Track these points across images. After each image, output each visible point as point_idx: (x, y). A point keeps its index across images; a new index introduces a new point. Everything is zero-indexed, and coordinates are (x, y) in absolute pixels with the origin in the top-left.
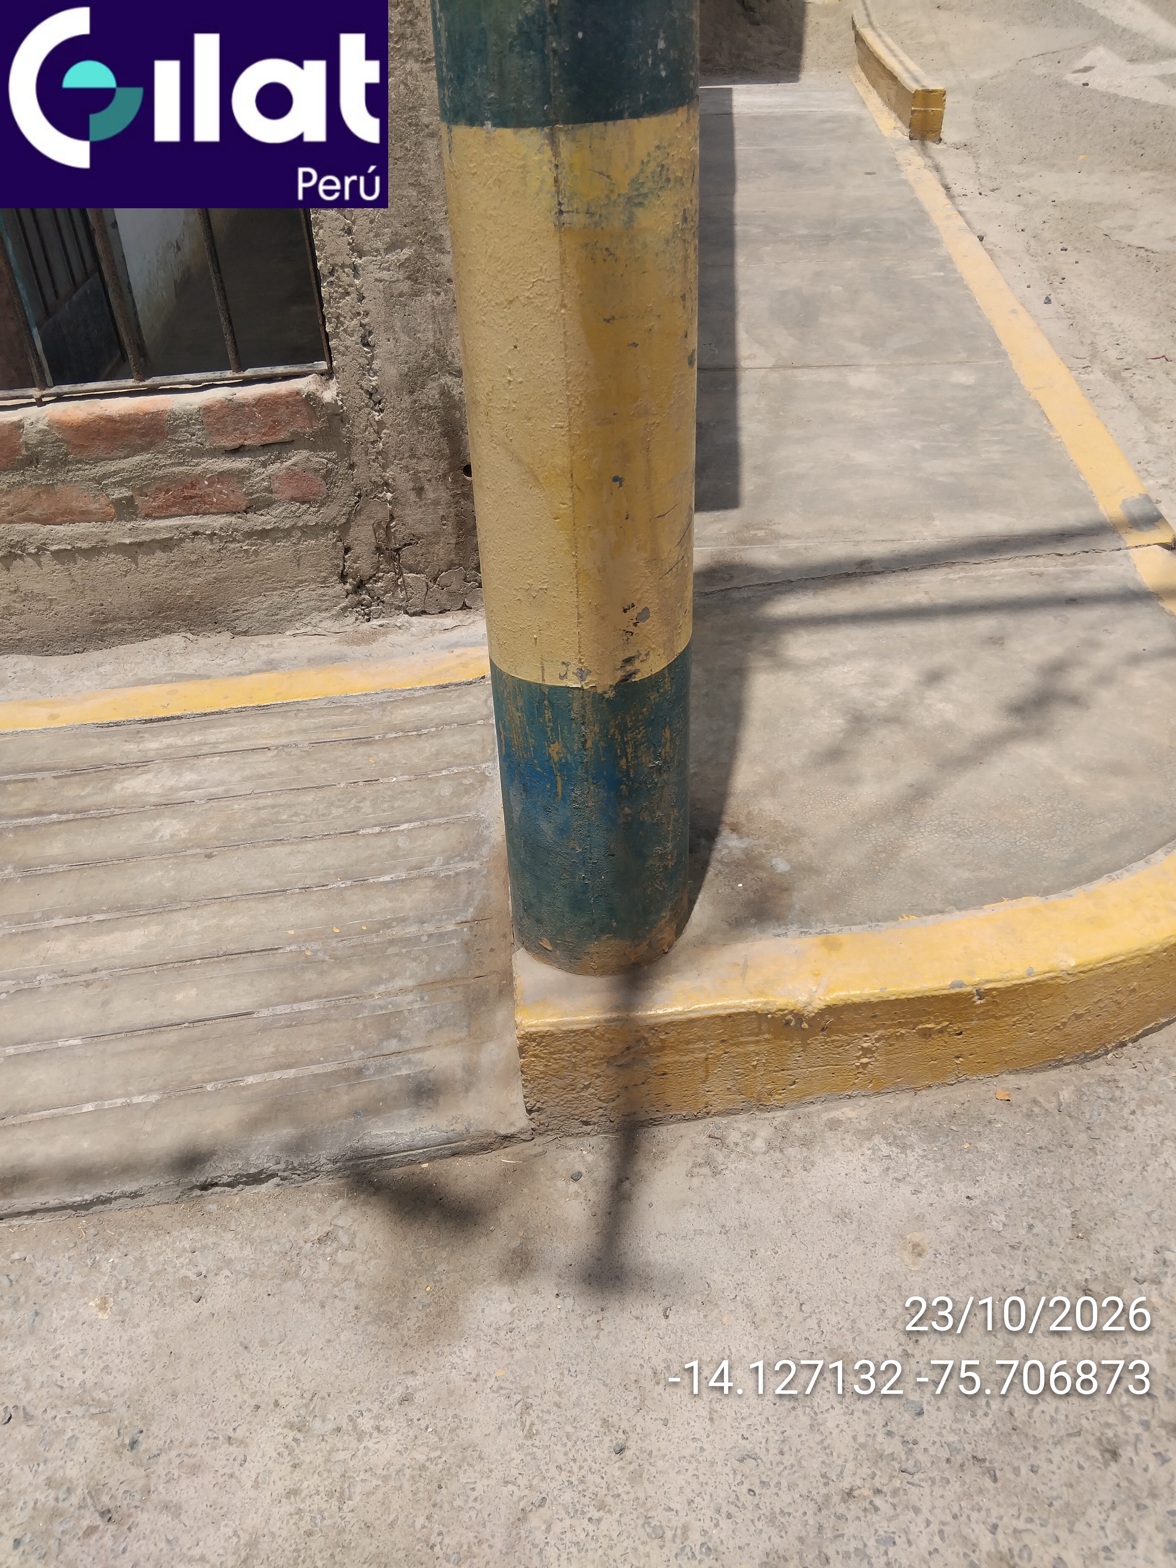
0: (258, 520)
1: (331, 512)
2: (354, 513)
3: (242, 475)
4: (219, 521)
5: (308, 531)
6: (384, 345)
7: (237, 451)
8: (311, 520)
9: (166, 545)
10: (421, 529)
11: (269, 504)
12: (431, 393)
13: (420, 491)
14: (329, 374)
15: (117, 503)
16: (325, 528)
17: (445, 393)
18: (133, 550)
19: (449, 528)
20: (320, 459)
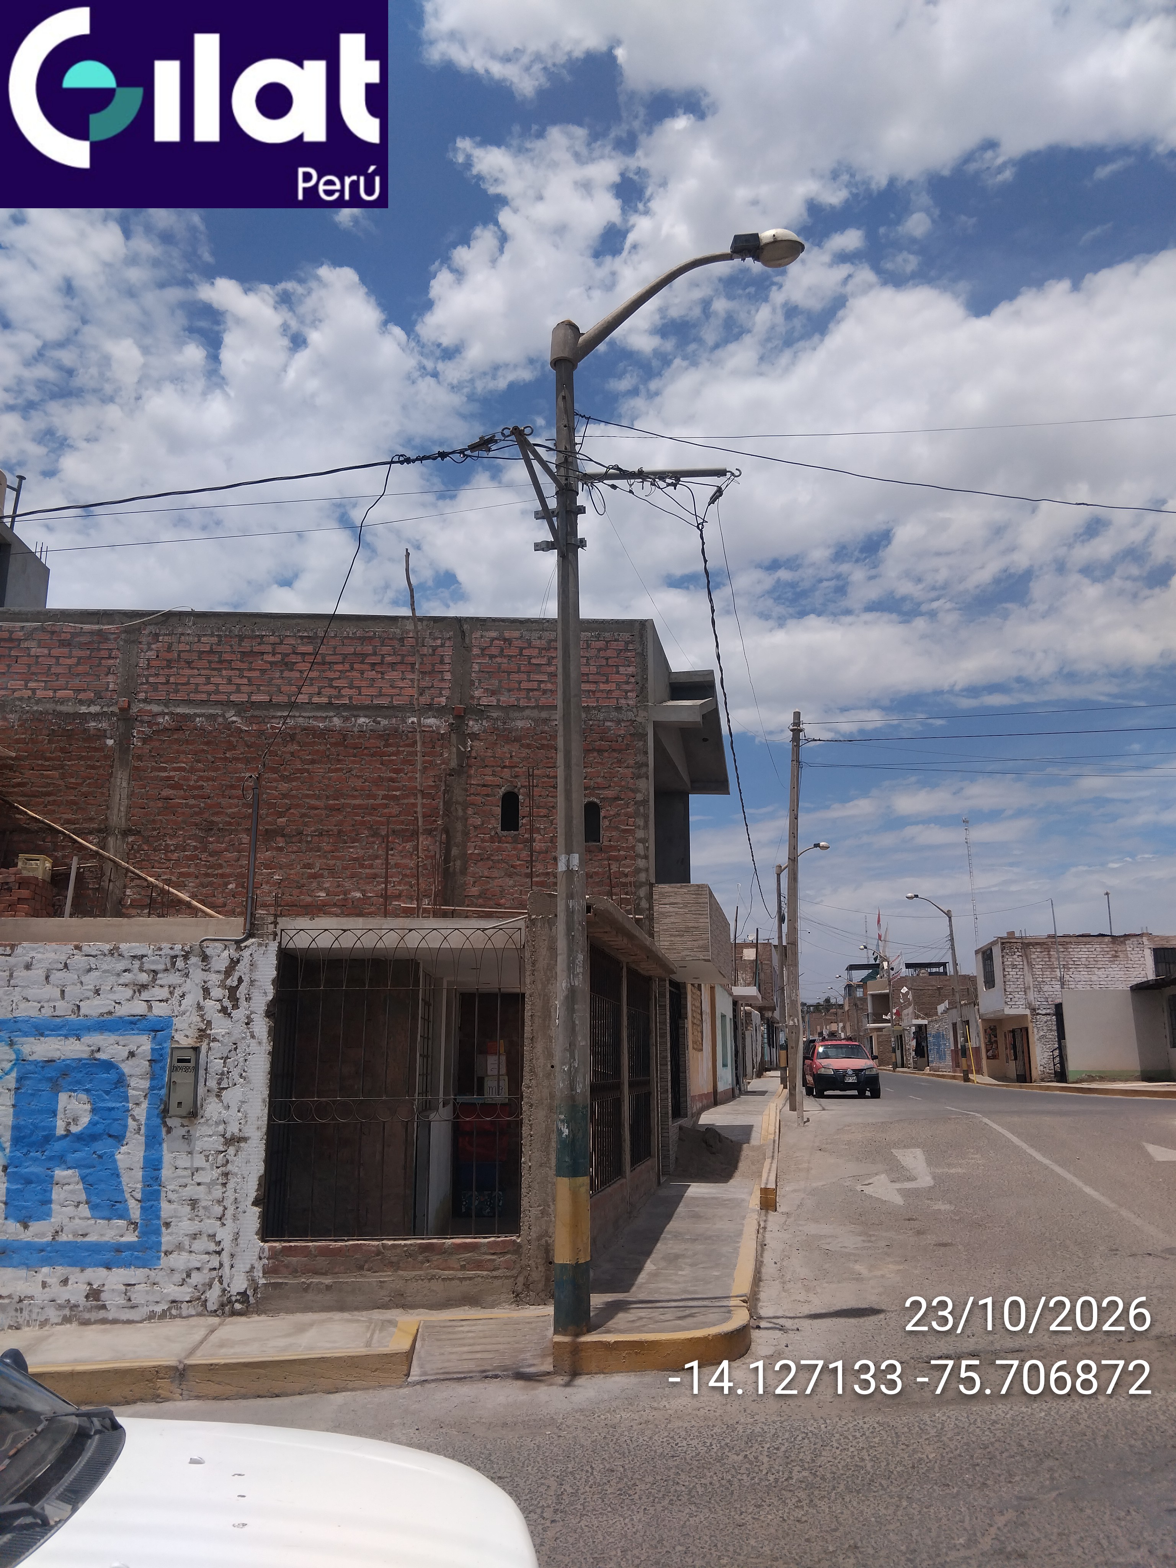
0: (495, 1273)
1: (514, 1272)
2: (520, 1273)
3: (494, 1260)
4: (486, 1273)
5: (507, 1277)
6: (533, 1228)
7: (493, 1254)
8: (508, 1274)
9: (470, 1279)
10: (536, 1279)
11: (499, 1269)
12: (543, 1242)
13: (537, 1268)
14: (519, 1237)
15: (461, 1266)
16: (512, 1277)
17: (546, 1241)
18: (461, 1279)
19: (543, 1279)
20: (514, 1257)
